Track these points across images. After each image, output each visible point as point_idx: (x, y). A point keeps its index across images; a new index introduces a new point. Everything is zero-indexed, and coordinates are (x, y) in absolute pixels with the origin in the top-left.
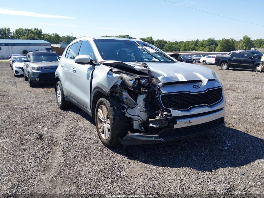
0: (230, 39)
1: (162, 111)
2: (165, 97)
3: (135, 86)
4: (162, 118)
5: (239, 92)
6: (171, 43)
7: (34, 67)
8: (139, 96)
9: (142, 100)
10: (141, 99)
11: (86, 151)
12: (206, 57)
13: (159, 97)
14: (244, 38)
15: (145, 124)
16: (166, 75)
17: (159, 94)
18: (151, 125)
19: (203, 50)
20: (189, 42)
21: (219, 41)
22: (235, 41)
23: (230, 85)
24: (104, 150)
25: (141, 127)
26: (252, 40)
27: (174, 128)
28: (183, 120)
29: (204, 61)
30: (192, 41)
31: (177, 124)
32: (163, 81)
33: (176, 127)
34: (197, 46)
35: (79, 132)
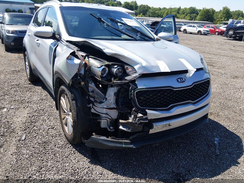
0: (210, 9)
1: (136, 111)
2: (141, 93)
3: (104, 75)
4: (135, 121)
5: (218, 69)
6: (154, 9)
7: (8, 30)
8: (110, 88)
9: (113, 94)
10: (111, 92)
11: (44, 148)
12: (187, 26)
13: (133, 94)
14: (224, 8)
15: (115, 123)
16: (144, 64)
17: (134, 90)
18: (121, 127)
19: (184, 18)
20: (171, 9)
21: (200, 10)
22: (215, 11)
23: (209, 59)
24: (66, 147)
25: (109, 127)
26: (231, 12)
27: (149, 133)
28: (161, 124)
29: (185, 30)
30: (175, 8)
31: (153, 129)
32: (140, 72)
33: (151, 131)
34: (179, 13)
35: (42, 117)
